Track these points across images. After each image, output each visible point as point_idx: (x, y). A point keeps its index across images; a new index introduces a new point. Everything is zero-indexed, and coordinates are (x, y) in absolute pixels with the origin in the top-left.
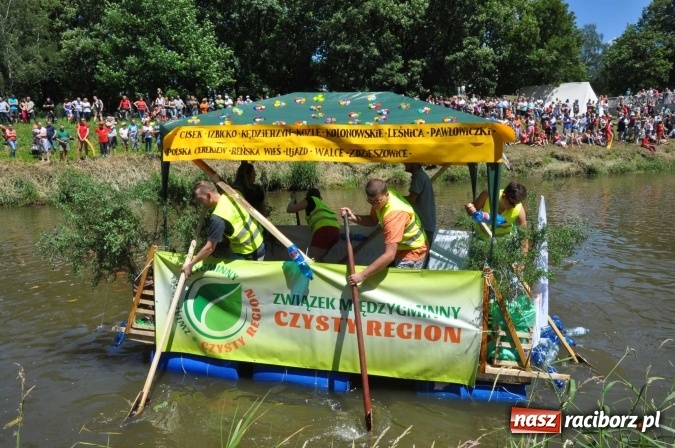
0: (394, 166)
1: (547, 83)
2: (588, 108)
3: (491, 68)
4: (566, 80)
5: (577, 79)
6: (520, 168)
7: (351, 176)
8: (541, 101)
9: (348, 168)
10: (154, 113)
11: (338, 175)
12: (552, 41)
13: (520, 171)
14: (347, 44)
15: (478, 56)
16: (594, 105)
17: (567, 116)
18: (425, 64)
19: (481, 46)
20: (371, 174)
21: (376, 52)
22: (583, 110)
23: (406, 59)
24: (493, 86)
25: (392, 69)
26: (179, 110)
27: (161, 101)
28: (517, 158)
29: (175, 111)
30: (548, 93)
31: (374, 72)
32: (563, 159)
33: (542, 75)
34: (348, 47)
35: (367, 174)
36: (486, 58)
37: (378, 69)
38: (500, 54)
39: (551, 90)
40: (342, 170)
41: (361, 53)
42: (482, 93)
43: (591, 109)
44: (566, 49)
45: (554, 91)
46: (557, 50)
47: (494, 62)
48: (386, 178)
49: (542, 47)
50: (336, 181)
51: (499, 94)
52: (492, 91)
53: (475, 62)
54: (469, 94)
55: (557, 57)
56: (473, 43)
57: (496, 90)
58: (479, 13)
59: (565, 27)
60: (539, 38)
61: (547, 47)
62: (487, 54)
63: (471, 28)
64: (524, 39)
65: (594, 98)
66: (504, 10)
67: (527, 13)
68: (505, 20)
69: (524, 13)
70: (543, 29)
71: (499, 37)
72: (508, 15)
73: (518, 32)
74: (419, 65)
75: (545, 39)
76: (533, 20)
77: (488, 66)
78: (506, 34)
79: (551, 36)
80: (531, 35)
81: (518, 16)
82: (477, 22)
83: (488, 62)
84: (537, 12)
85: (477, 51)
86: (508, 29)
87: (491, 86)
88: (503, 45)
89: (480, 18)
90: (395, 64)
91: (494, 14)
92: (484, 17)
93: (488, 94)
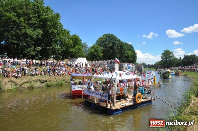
0: (30, 82)
1: (75, 57)
3: (60, 52)
4: (79, 57)
5: (83, 57)
6: (69, 82)
7: (15, 86)
8: (74, 62)
9: (14, 83)
11: (10, 86)
13: (69, 83)
14: (15, 40)
15: (56, 49)
16: (87, 64)
18: (41, 49)
19: (57, 46)
20: (22, 85)
21: (25, 44)
22: (84, 66)
23: (35, 47)
25: (30, 50)
28: (68, 79)
31: (24, 50)
32: (80, 79)
33: (73, 55)
34: (15, 41)
35: (21, 86)
36: (58, 50)
37: (26, 50)
38: (62, 49)
39: (76, 60)
40: (11, 84)
41: (20, 44)
42: (56, 58)
43: (86, 65)
44: (79, 49)
45: (77, 60)
46: (77, 49)
47: (61, 51)
48: (28, 87)
49: (73, 48)
50: (9, 88)
51: (62, 60)
52: (61, 58)
53: (55, 50)
54: (55, 58)
55: (77, 51)
56: (55, 45)
58: (57, 37)
59: (79, 43)
60: (73, 46)
61: (75, 48)
62: (59, 48)
63: (55, 40)
64: (69, 45)
65: (87, 62)
66: (64, 37)
67: (70, 39)
68: (64, 40)
69: (69, 39)
70: (74, 43)
71: (62, 44)
72: (65, 39)
73: (67, 43)
74: (39, 49)
75: (74, 46)
76: (71, 41)
77: (59, 52)
78: (64, 44)
79: (76, 45)
80: (71, 45)
81: (67, 39)
82: (56, 39)
83: (59, 51)
84: (72, 39)
85: (56, 47)
86: (65, 42)
87: (60, 57)
88: (64, 47)
89: (57, 39)
90: (31, 49)
91: (61, 38)
92: (58, 38)
93: (59, 59)
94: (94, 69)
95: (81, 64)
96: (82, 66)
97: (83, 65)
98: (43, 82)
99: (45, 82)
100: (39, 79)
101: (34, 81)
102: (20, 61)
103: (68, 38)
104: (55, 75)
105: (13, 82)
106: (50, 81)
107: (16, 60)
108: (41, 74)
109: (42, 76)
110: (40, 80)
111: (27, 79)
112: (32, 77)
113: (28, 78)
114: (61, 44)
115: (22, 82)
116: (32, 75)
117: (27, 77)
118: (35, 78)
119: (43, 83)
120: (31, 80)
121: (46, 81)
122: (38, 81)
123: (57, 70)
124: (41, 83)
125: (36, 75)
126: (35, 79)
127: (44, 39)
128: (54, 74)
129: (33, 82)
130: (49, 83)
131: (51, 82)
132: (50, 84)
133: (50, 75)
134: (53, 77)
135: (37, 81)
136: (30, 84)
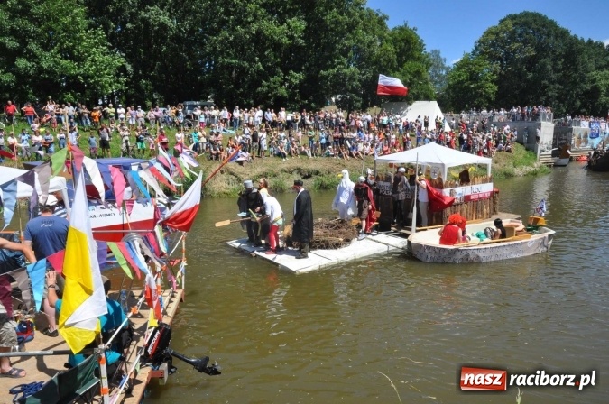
0: (275, 176)
1: (401, 101)
2: (437, 123)
3: (357, 85)
4: (417, 98)
5: (427, 98)
7: (236, 185)
8: (398, 116)
9: (234, 177)
10: (44, 119)
11: (224, 184)
12: (406, 66)
14: (234, 58)
15: (345, 74)
16: (441, 121)
17: (420, 130)
18: (302, 78)
19: (348, 67)
21: (261, 68)
22: (432, 126)
23: (286, 73)
24: (359, 101)
25: (274, 83)
26: (70, 117)
27: (51, 107)
28: (381, 168)
29: (67, 118)
30: (403, 110)
31: (260, 85)
34: (233, 61)
36: (352, 78)
37: (263, 82)
38: (363, 75)
39: (405, 108)
40: (228, 180)
41: (245, 67)
42: (345, 105)
43: (439, 125)
44: (418, 74)
45: (409, 108)
46: (410, 73)
47: (360, 81)
49: (398, 71)
50: (223, 190)
51: (364, 109)
52: (359, 104)
53: (344, 79)
54: (342, 105)
55: (410, 80)
56: (343, 64)
57: (362, 104)
58: (348, 39)
59: (417, 55)
60: (396, 63)
61: (402, 71)
62: (353, 73)
63: (341, 49)
64: (383, 63)
65: (441, 115)
66: (369, 38)
67: (387, 41)
68: (369, 46)
69: (384, 41)
70: (399, 55)
71: (363, 61)
72: (371, 43)
73: (379, 57)
74: (297, 77)
75: (401, 64)
76: (391, 48)
77: (355, 84)
78: (369, 58)
79: (405, 61)
80: (389, 61)
81: (379, 43)
82: (345, 45)
83: (354, 80)
84: (395, 42)
85: (345, 71)
86: (371, 54)
87: (357, 101)
88: (367, 67)
89: (347, 43)
90: (278, 78)
91: (360, 41)
92: (351, 42)
93: (355, 108)
94: (465, 137)
95: (422, 120)
96: (423, 128)
97: (426, 124)
98: (309, 176)
99: (314, 177)
100: (298, 165)
101: (283, 171)
102: (247, 115)
103: (381, 38)
104: (341, 156)
105: (232, 174)
106: (329, 173)
107: (237, 114)
108: (304, 153)
109: (304, 157)
110: (299, 170)
111: (266, 165)
112: (280, 162)
113: (269, 163)
114: (360, 59)
115: (254, 174)
116: (280, 155)
117: (265, 162)
118: (287, 163)
119: (309, 179)
120: (277, 170)
121: (317, 173)
122: (295, 173)
123: (347, 142)
124: (303, 178)
125: (290, 154)
126: (288, 166)
127: (309, 46)
128: (340, 153)
129: (281, 176)
130: (324, 179)
131: (331, 175)
132: (327, 182)
133: (328, 156)
134: (338, 162)
135: (291, 173)
136: (273, 179)
